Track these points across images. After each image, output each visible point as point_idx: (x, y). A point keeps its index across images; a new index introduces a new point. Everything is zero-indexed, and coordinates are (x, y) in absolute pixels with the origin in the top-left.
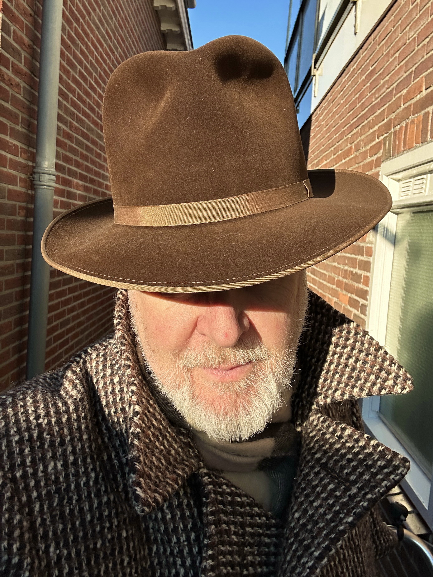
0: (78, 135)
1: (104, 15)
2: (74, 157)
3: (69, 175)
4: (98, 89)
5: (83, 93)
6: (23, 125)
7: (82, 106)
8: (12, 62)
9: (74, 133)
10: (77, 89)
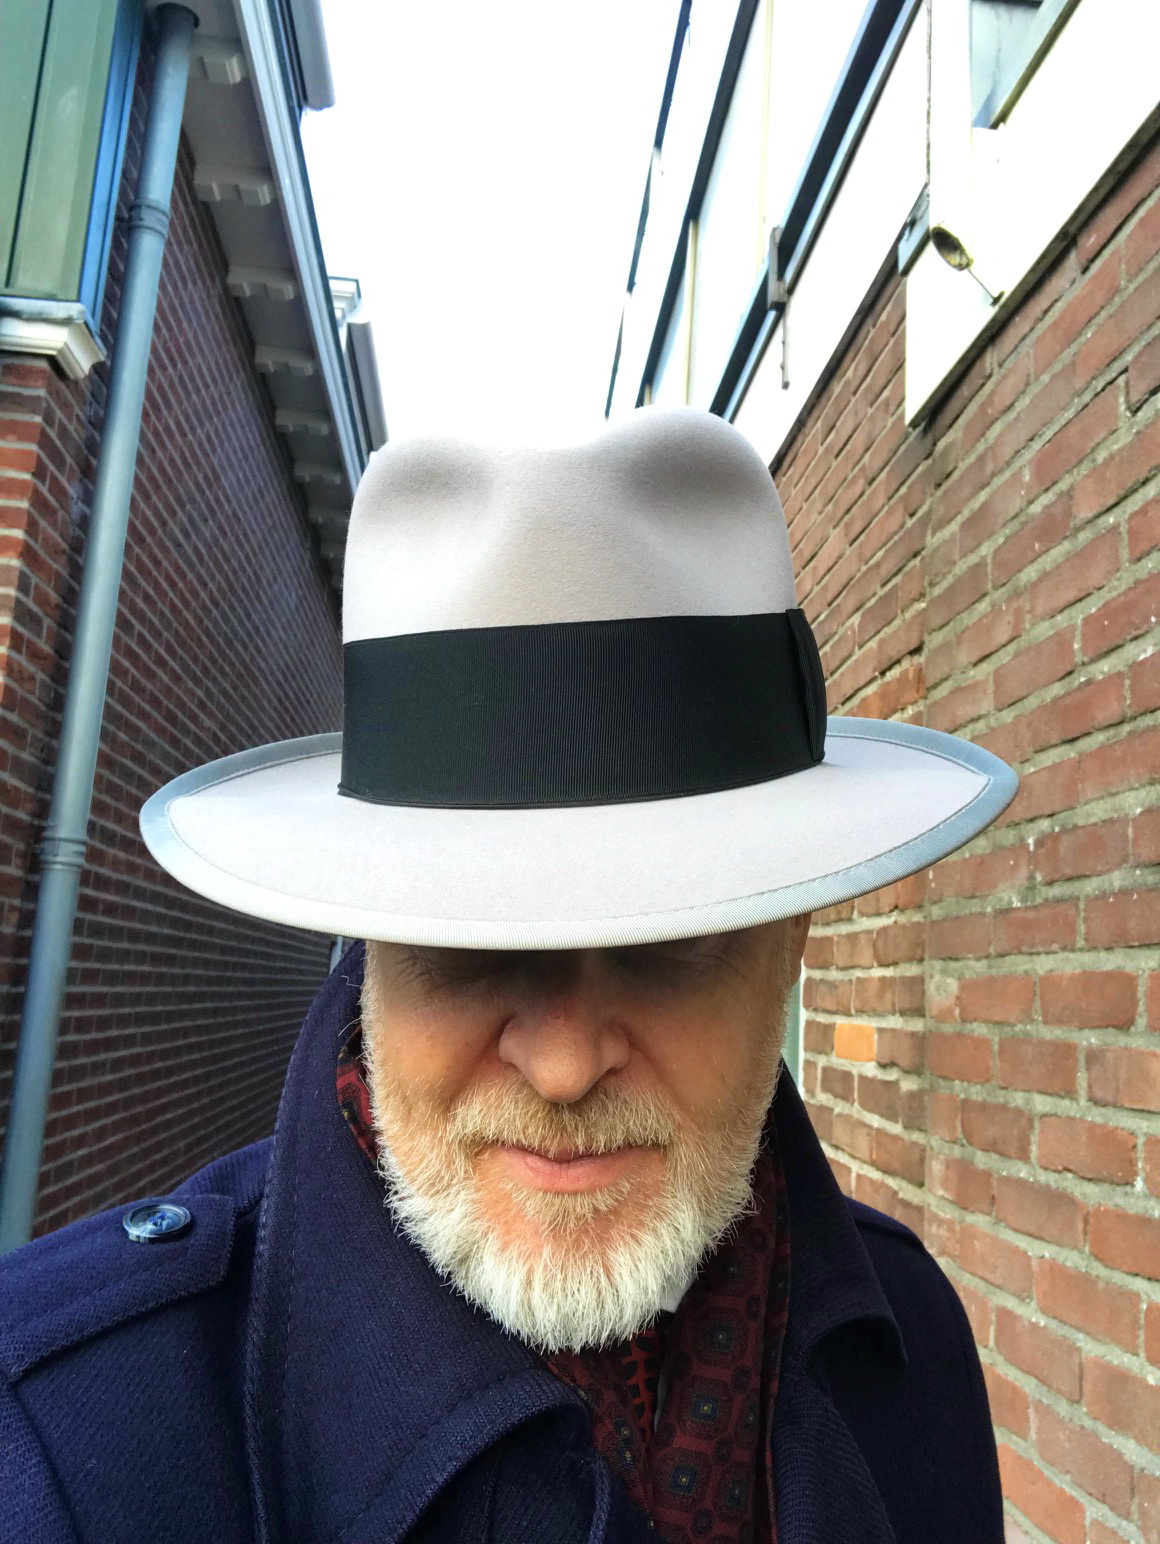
0: (125, 756)
1: (191, 520)
2: (114, 804)
3: (101, 841)
4: (171, 662)
5: (142, 675)
6: (32, 750)
7: (137, 699)
8: (28, 640)
9: (118, 754)
10: (133, 670)
